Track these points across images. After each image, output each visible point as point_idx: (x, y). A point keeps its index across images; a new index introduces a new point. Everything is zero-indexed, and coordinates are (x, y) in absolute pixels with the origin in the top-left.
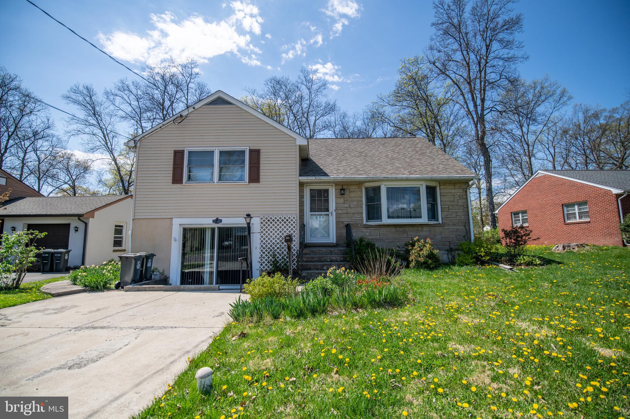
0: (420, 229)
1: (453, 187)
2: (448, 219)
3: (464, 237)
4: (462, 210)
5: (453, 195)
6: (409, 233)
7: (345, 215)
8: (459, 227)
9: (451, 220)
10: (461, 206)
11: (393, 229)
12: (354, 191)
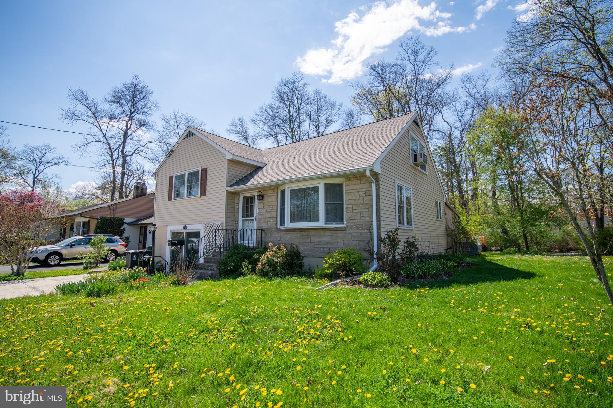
0: (322, 233)
1: (359, 182)
2: (351, 221)
3: (368, 243)
4: (367, 210)
5: (359, 192)
6: (312, 238)
7: (263, 219)
8: (363, 231)
9: (354, 223)
10: (367, 204)
11: (299, 234)
12: (270, 196)
